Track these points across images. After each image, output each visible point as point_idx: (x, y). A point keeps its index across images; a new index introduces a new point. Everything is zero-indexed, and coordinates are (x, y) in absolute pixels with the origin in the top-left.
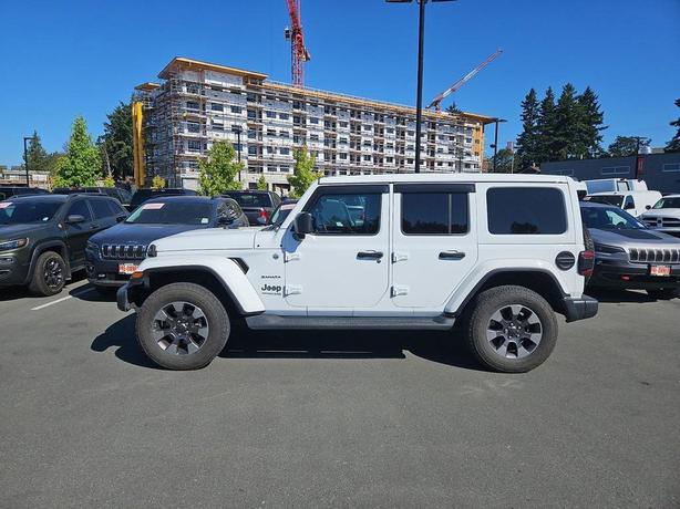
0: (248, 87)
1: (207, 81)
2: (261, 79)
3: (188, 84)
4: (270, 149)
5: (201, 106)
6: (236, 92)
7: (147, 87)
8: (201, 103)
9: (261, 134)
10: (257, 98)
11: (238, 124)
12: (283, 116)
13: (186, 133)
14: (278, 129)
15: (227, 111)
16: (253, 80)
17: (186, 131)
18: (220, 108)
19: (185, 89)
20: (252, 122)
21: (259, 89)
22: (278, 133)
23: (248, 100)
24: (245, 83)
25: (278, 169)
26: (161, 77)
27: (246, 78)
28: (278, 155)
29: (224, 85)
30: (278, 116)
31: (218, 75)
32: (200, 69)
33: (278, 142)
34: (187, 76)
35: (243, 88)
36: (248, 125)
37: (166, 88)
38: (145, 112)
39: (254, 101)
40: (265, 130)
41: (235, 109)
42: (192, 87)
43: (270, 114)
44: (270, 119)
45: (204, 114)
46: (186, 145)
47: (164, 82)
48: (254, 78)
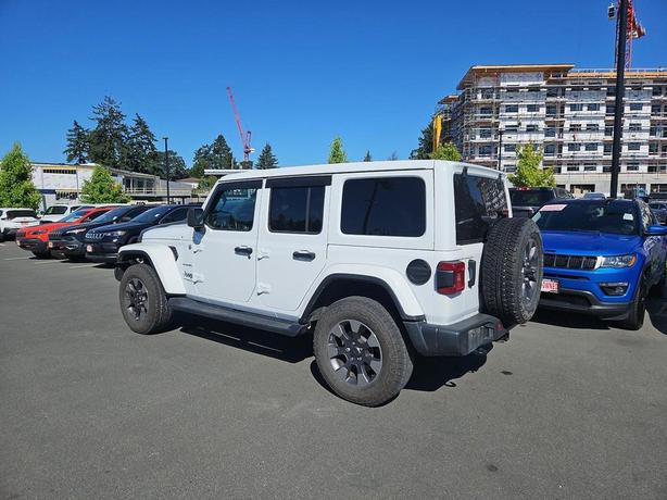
0: (549, 82)
1: (502, 84)
2: (566, 70)
3: (483, 90)
4: (572, 147)
5: (494, 111)
6: (534, 89)
7: (447, 100)
8: (494, 107)
9: (561, 131)
10: (560, 92)
11: (534, 123)
12: (592, 107)
13: (478, 139)
14: (584, 123)
15: (523, 111)
16: (556, 75)
17: (478, 137)
18: (515, 109)
19: (479, 96)
20: (551, 119)
21: (563, 82)
22: (584, 127)
23: (548, 95)
24: (546, 78)
25: (582, 168)
26: (458, 89)
27: (547, 72)
28: (583, 152)
29: (522, 84)
30: (585, 108)
31: (515, 75)
32: (496, 74)
33: (583, 137)
34: (483, 84)
35: (543, 83)
36: (546, 122)
37: (462, 98)
38: (444, 124)
39: (555, 95)
40: (567, 125)
41: (531, 108)
42: (487, 93)
43: (573, 107)
44: (574, 112)
45: (497, 118)
46: (477, 151)
47: (460, 92)
48: (556, 71)
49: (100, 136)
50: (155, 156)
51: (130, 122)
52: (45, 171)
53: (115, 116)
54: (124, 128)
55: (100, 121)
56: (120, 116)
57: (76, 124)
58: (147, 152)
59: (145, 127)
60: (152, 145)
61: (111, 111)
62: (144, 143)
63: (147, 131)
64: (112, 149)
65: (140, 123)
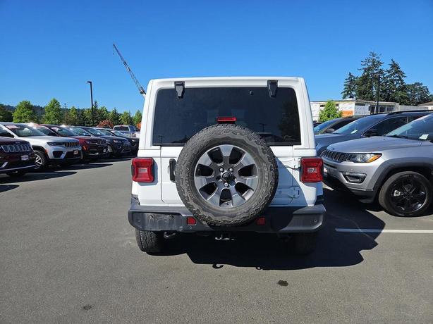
49: (364, 79)
50: (404, 88)
51: (386, 67)
52: (321, 106)
53: (376, 64)
54: (381, 72)
55: (365, 70)
56: (380, 63)
57: (350, 74)
58: (397, 86)
59: (398, 68)
60: (402, 81)
61: (373, 62)
62: (396, 80)
63: (399, 71)
64: (371, 87)
65: (394, 66)
